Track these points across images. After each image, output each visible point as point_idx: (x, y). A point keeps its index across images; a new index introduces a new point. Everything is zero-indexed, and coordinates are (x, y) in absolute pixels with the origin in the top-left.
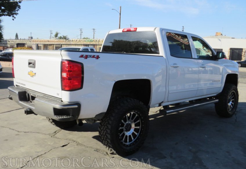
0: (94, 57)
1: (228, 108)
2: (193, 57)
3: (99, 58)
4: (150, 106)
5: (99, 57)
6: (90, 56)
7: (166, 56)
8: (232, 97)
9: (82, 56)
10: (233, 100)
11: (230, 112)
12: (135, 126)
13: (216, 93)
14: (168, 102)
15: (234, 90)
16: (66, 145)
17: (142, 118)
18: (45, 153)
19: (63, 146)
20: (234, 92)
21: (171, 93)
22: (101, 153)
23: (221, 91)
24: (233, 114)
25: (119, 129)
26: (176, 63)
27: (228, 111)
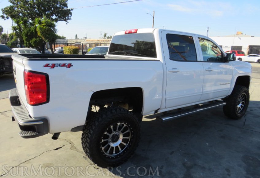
0: (64, 65)
1: (237, 110)
2: (198, 60)
3: (71, 67)
4: (143, 114)
5: (72, 65)
6: (59, 65)
7: (163, 61)
8: (242, 99)
9: (47, 66)
10: (243, 102)
11: (238, 114)
12: (123, 137)
13: (224, 96)
14: (166, 108)
15: (244, 92)
16: (60, 148)
17: (131, 128)
18: (35, 157)
19: (57, 149)
20: (245, 94)
21: (169, 100)
22: (88, 162)
23: (230, 94)
24: (242, 116)
25: (101, 143)
26: (176, 68)
27: (237, 113)
